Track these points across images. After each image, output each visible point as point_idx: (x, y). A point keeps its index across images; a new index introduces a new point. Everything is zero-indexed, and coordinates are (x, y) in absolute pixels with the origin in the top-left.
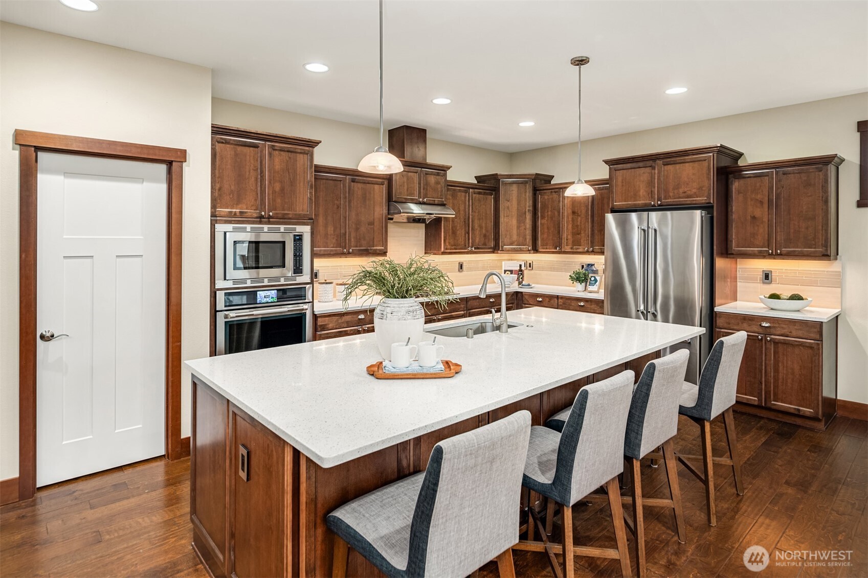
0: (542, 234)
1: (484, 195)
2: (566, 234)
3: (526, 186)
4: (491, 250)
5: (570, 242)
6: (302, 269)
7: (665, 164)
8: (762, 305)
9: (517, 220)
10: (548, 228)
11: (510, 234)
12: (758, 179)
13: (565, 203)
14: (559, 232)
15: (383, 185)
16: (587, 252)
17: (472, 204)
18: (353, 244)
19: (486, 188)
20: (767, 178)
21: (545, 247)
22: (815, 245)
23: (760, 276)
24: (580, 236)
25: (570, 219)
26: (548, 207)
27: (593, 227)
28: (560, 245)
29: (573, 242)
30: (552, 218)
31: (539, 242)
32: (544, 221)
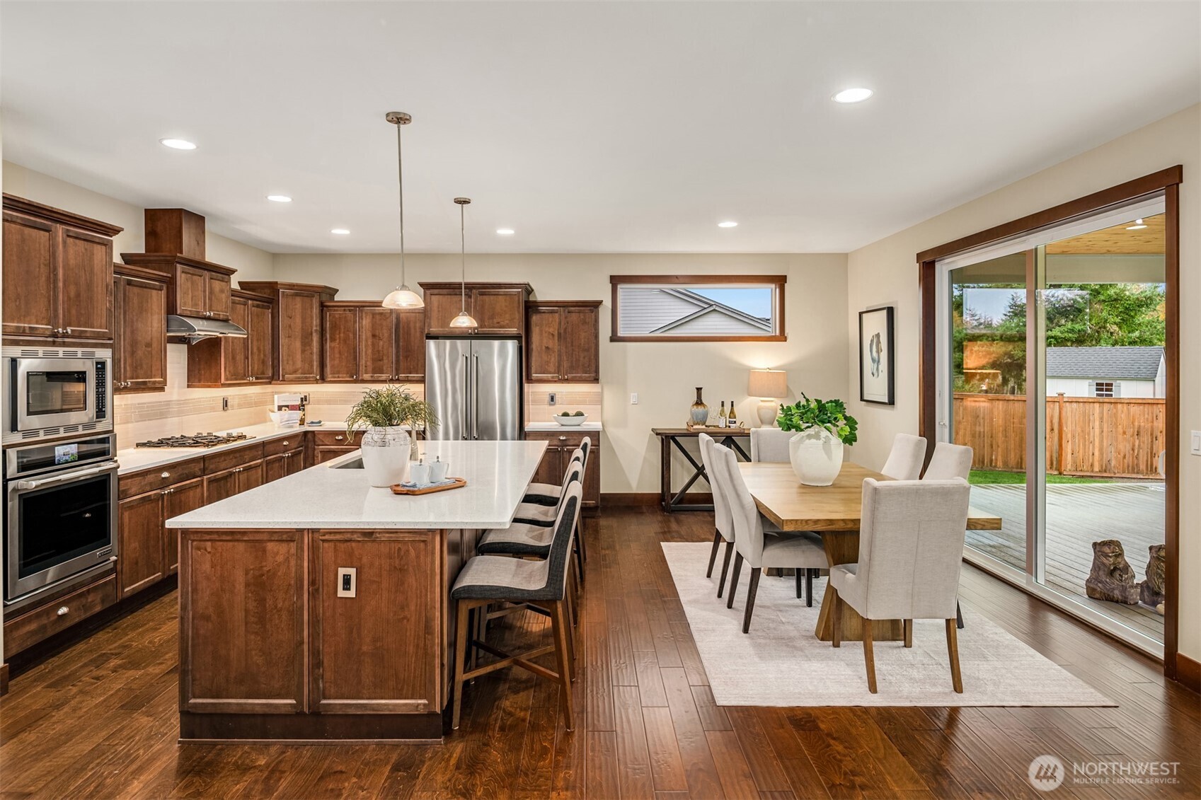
0: (332, 359)
1: (262, 308)
2: (365, 358)
3: (312, 300)
4: (268, 381)
5: (370, 369)
6: (104, 411)
7: (482, 294)
8: (556, 423)
9: (302, 342)
10: (340, 353)
11: (293, 359)
12: (551, 315)
13: (362, 325)
14: (355, 358)
15: (161, 290)
16: (392, 381)
17: (252, 321)
18: (128, 374)
19: (263, 299)
20: (557, 314)
21: (337, 375)
22: (589, 371)
23: (548, 398)
24: (382, 362)
25: (369, 343)
26: (340, 328)
27: (397, 352)
28: (357, 373)
29: (373, 369)
30: (345, 341)
31: (328, 369)
32: (336, 344)
